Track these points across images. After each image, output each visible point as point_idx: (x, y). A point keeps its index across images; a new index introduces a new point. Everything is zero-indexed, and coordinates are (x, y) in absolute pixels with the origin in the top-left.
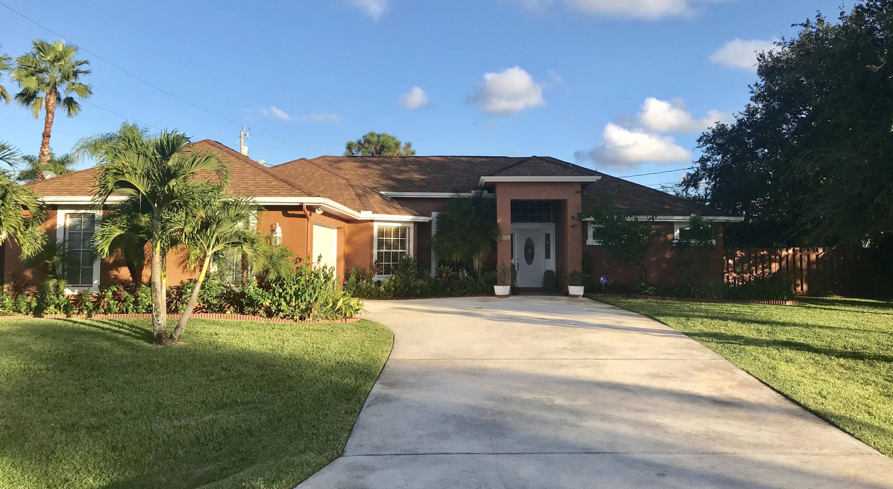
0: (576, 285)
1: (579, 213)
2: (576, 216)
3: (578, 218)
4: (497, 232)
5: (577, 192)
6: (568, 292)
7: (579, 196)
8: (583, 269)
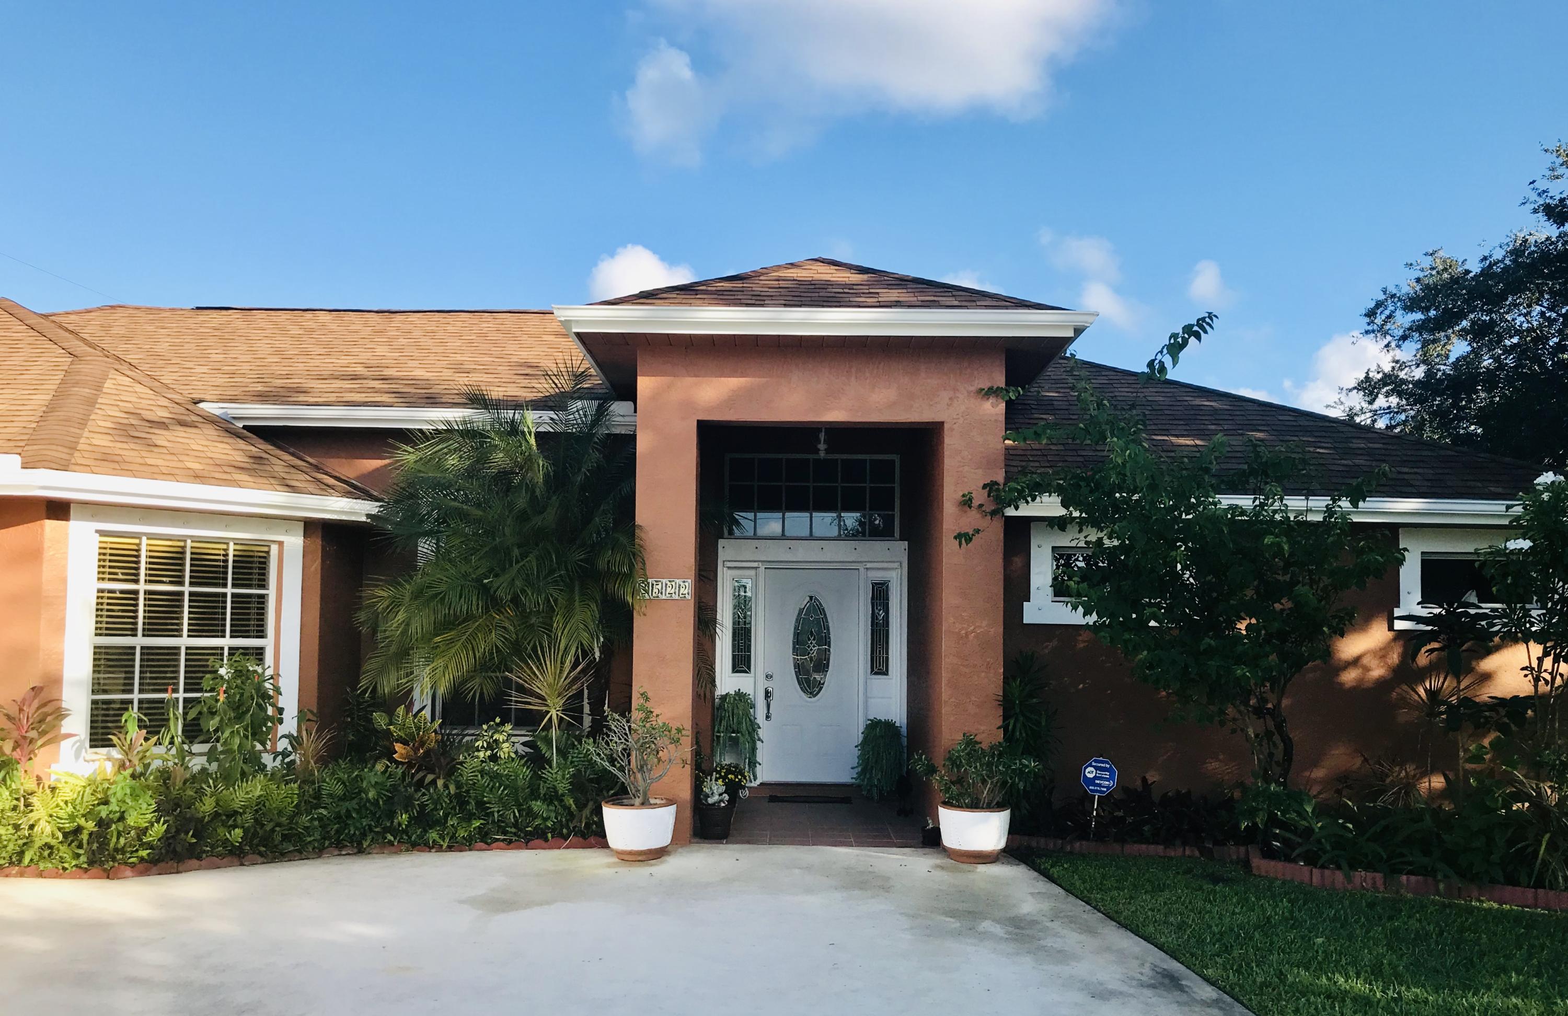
0: (975, 805)
1: (996, 483)
2: (980, 497)
3: (990, 507)
4: (631, 567)
5: (991, 392)
6: (937, 832)
7: (995, 409)
8: (1005, 728)
